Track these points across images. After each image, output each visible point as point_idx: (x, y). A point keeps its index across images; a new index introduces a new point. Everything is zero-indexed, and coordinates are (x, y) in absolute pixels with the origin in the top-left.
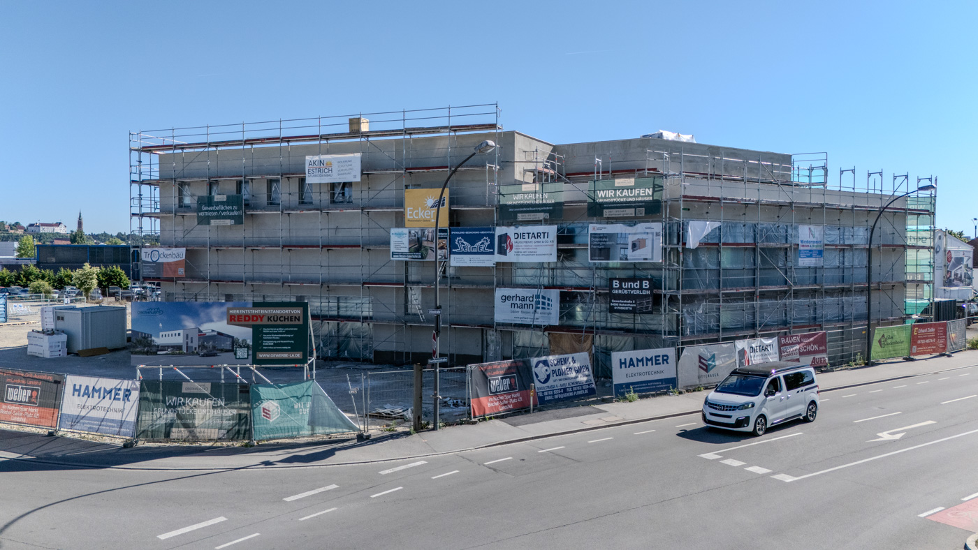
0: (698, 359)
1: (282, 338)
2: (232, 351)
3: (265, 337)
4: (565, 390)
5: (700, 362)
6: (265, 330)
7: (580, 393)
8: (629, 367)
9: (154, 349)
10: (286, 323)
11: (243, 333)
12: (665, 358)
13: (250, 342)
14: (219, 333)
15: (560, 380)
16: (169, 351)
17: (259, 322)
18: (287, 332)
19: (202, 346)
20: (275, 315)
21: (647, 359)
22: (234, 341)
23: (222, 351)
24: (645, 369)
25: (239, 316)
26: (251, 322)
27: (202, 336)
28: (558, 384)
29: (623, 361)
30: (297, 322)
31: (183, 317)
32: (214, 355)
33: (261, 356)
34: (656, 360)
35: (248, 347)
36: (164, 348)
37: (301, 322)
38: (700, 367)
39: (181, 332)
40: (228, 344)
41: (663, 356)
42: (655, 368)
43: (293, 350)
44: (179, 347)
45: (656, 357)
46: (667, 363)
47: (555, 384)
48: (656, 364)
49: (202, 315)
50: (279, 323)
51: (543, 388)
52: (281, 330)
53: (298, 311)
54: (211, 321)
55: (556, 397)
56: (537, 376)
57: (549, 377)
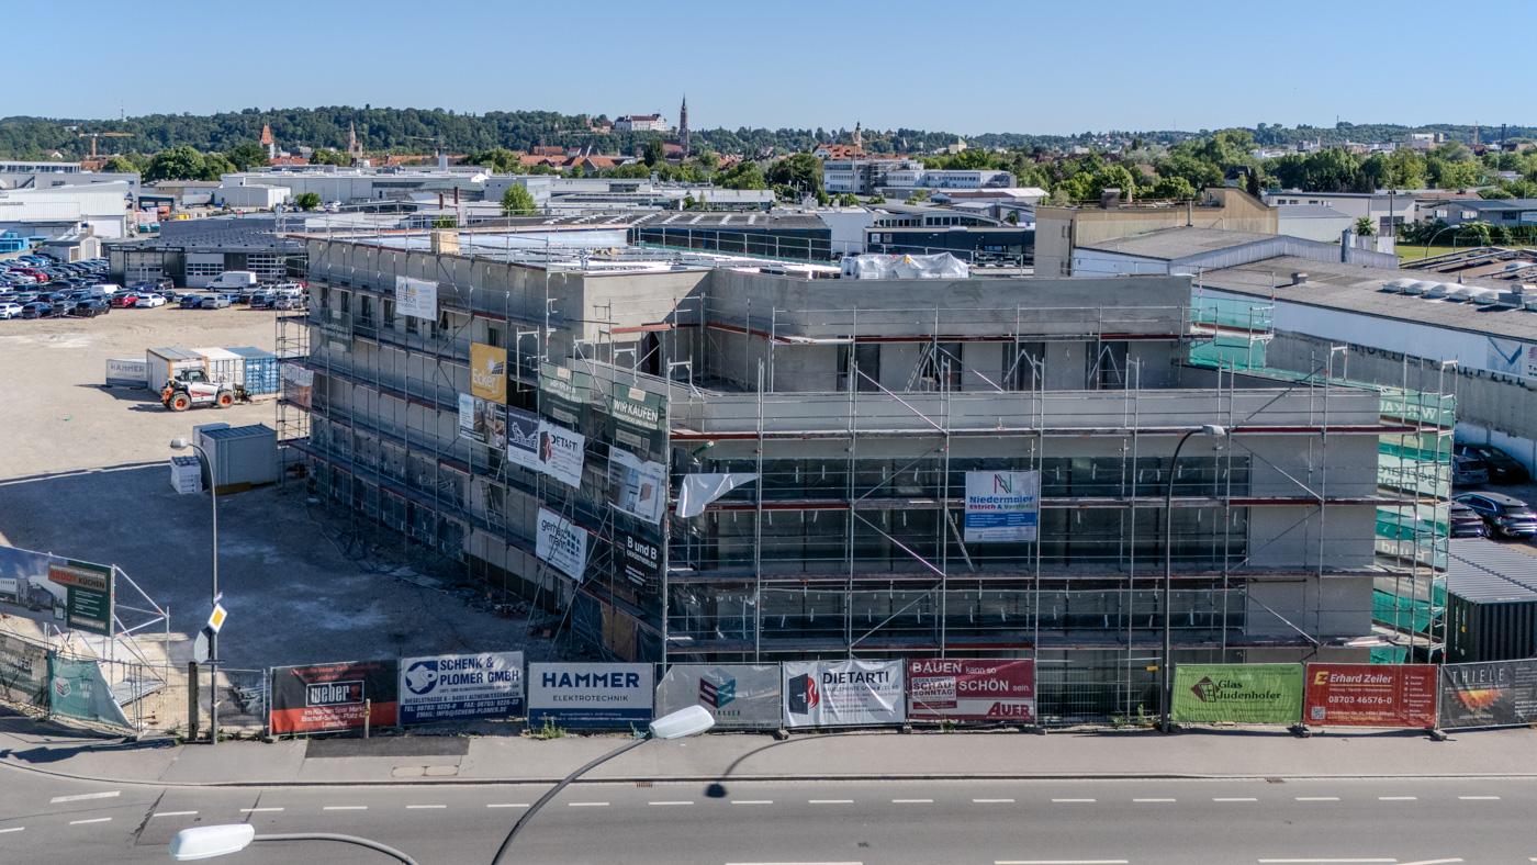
0: (698, 685)
1: (90, 604)
2: (51, 609)
3: (76, 600)
4: (460, 705)
5: (702, 689)
6: (78, 592)
7: (489, 710)
8: (560, 685)
10: (94, 587)
11: (59, 591)
12: (632, 678)
13: (65, 602)
14: (43, 589)
15: (455, 690)
16: (6, 599)
17: (72, 583)
18: (95, 599)
19: (30, 599)
20: (85, 577)
21: (596, 677)
22: (53, 599)
23: (44, 607)
24: (591, 691)
25: (58, 572)
26: (66, 581)
27: (30, 589)
28: (450, 696)
29: (549, 676)
30: (101, 589)
31: (17, 565)
32: (38, 611)
33: (75, 619)
34: (613, 680)
35: (63, 607)
37: (105, 590)
38: (702, 697)
39: (15, 580)
40: (47, 602)
41: (628, 675)
42: (610, 691)
43: (97, 619)
44: (12, 596)
45: (613, 675)
46: (636, 686)
47: (443, 695)
48: (613, 685)
49: (30, 566)
50: (87, 586)
51: (416, 700)
52: (89, 594)
53: (102, 577)
54: (36, 573)
55: (440, 714)
56: (409, 683)
57: (432, 685)
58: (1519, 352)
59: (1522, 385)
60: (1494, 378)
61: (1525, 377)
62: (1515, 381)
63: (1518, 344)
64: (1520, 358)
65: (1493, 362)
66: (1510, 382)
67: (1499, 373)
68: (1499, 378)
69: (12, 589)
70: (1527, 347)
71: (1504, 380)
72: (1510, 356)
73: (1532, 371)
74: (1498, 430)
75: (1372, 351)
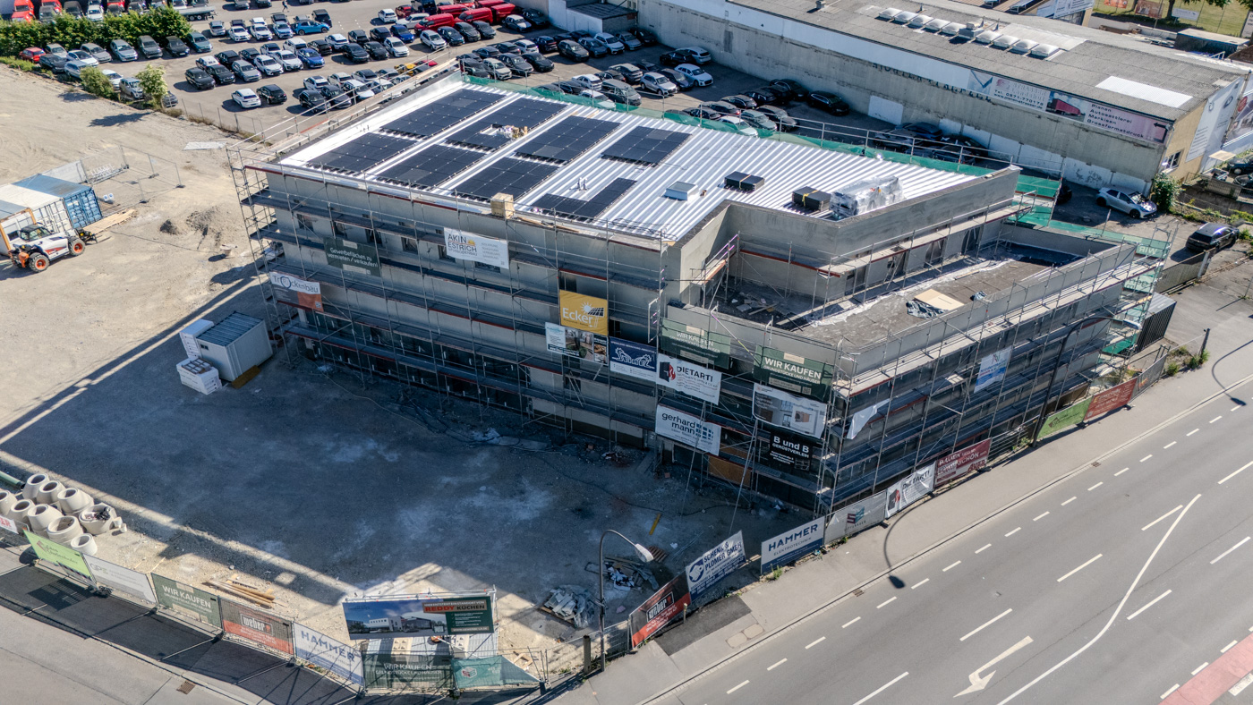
0: (846, 517)
1: (470, 619)
2: (429, 628)
3: (456, 619)
5: (849, 518)
6: (456, 615)
8: (778, 546)
9: (366, 630)
10: (473, 609)
11: (437, 617)
12: (814, 527)
13: (445, 622)
14: (418, 619)
15: (713, 569)
16: (379, 631)
17: (450, 610)
18: (475, 615)
19: (405, 626)
20: (463, 605)
21: (796, 534)
22: (431, 622)
23: (422, 629)
24: (793, 542)
25: (433, 606)
26: (443, 611)
27: (403, 621)
29: (772, 545)
30: (482, 609)
31: (387, 611)
32: (416, 633)
33: (457, 629)
34: (805, 532)
35: (443, 625)
36: (374, 629)
37: (486, 609)
38: (848, 522)
39: (387, 619)
40: (427, 624)
41: (812, 526)
42: (803, 538)
43: (481, 625)
44: (387, 628)
45: (805, 530)
46: (816, 530)
47: (708, 575)
48: (805, 535)
49: (402, 608)
50: (467, 610)
51: (697, 585)
52: (469, 614)
53: (482, 602)
54: (410, 611)
55: (708, 586)
56: (691, 578)
57: (702, 573)
58: (991, 81)
59: (989, 101)
60: (971, 95)
61: (991, 96)
62: (985, 98)
63: (990, 76)
64: (990, 85)
65: (972, 85)
66: (981, 98)
67: (975, 92)
68: (975, 95)
69: (387, 624)
70: (995, 79)
71: (977, 96)
72: (984, 83)
73: (997, 93)
74: (969, 125)
75: (888, 69)
